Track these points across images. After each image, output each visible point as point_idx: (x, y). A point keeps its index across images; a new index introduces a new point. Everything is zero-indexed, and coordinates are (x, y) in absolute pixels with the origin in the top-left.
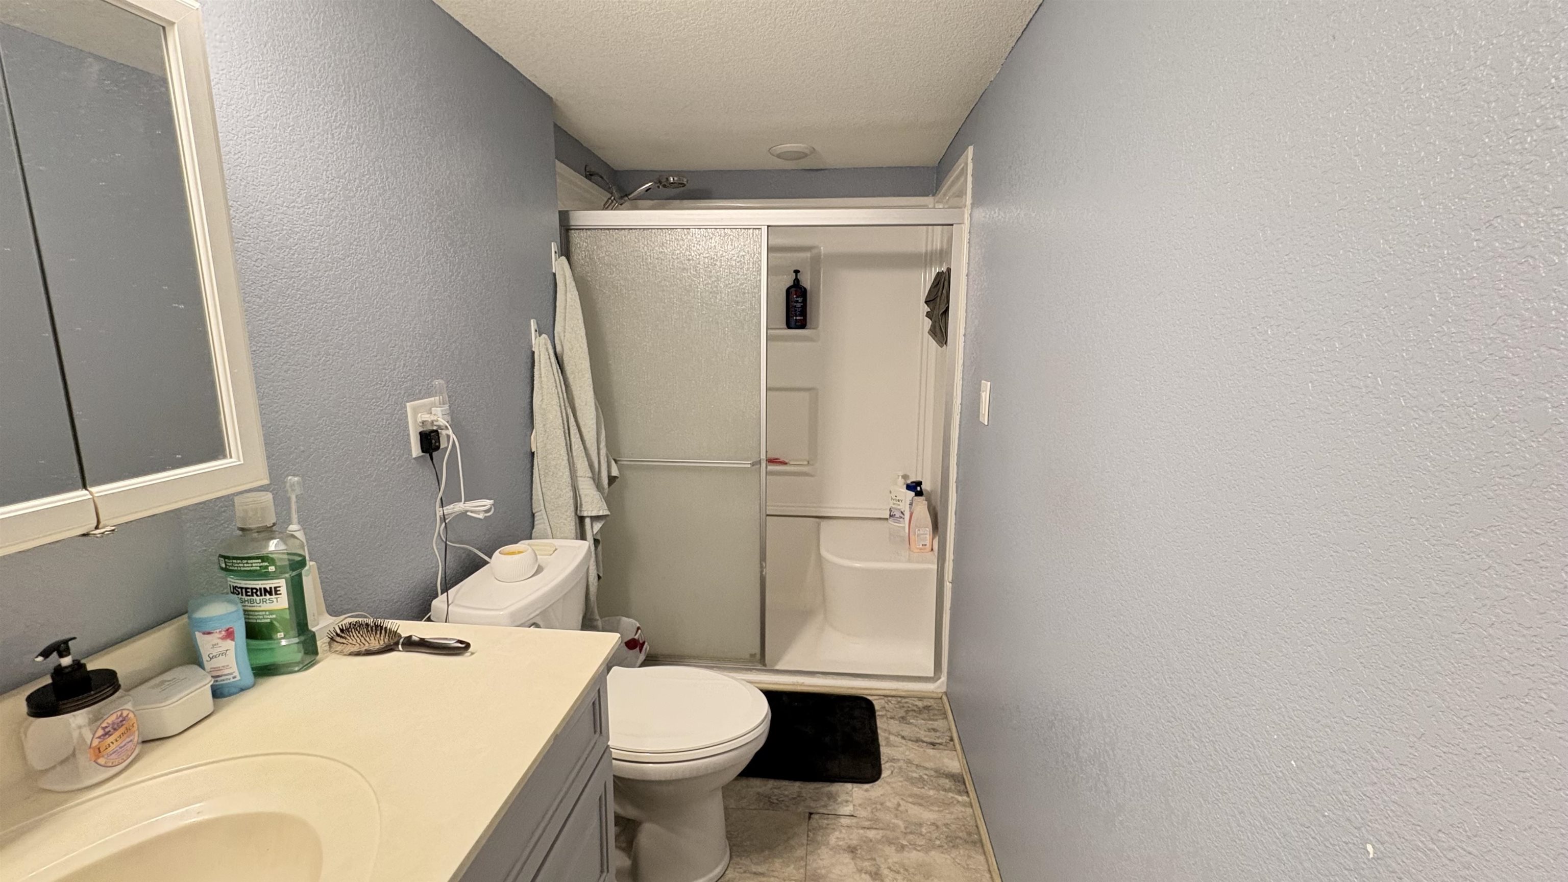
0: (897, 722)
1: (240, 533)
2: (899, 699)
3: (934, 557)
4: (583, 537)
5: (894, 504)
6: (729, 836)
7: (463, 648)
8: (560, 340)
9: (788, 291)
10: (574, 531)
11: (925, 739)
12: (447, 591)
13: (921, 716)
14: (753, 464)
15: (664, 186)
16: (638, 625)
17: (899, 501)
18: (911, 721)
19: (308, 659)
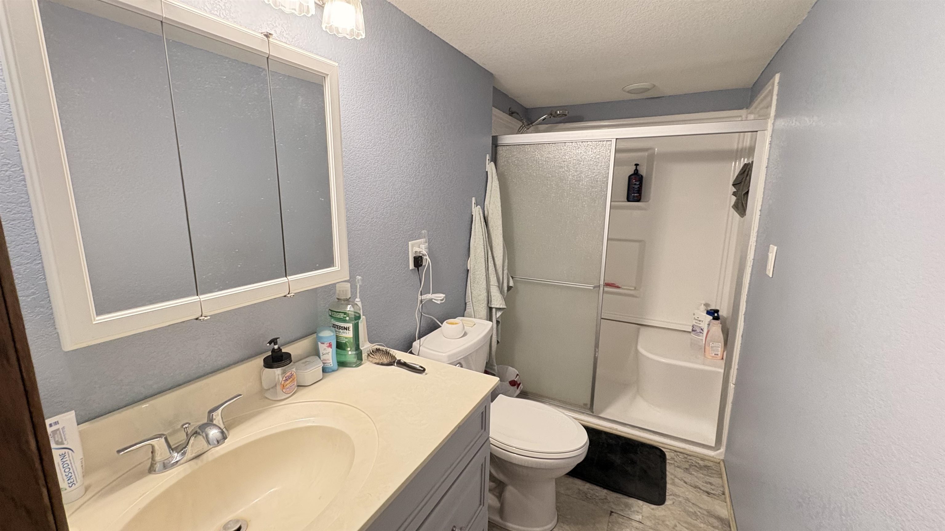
0: (682, 471)
1: (337, 300)
2: (686, 456)
3: (723, 363)
4: (491, 320)
5: (696, 323)
6: (558, 509)
7: (421, 371)
8: (487, 208)
9: (630, 177)
10: (485, 315)
11: (703, 488)
12: (420, 339)
13: (701, 471)
14: (594, 287)
15: (554, 117)
16: (518, 373)
17: (700, 321)
18: (693, 473)
19: (359, 362)
